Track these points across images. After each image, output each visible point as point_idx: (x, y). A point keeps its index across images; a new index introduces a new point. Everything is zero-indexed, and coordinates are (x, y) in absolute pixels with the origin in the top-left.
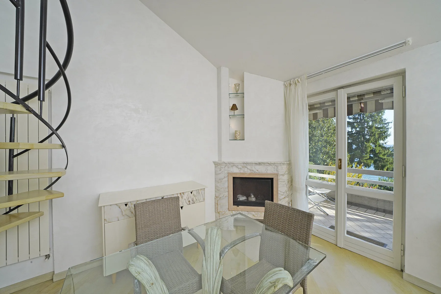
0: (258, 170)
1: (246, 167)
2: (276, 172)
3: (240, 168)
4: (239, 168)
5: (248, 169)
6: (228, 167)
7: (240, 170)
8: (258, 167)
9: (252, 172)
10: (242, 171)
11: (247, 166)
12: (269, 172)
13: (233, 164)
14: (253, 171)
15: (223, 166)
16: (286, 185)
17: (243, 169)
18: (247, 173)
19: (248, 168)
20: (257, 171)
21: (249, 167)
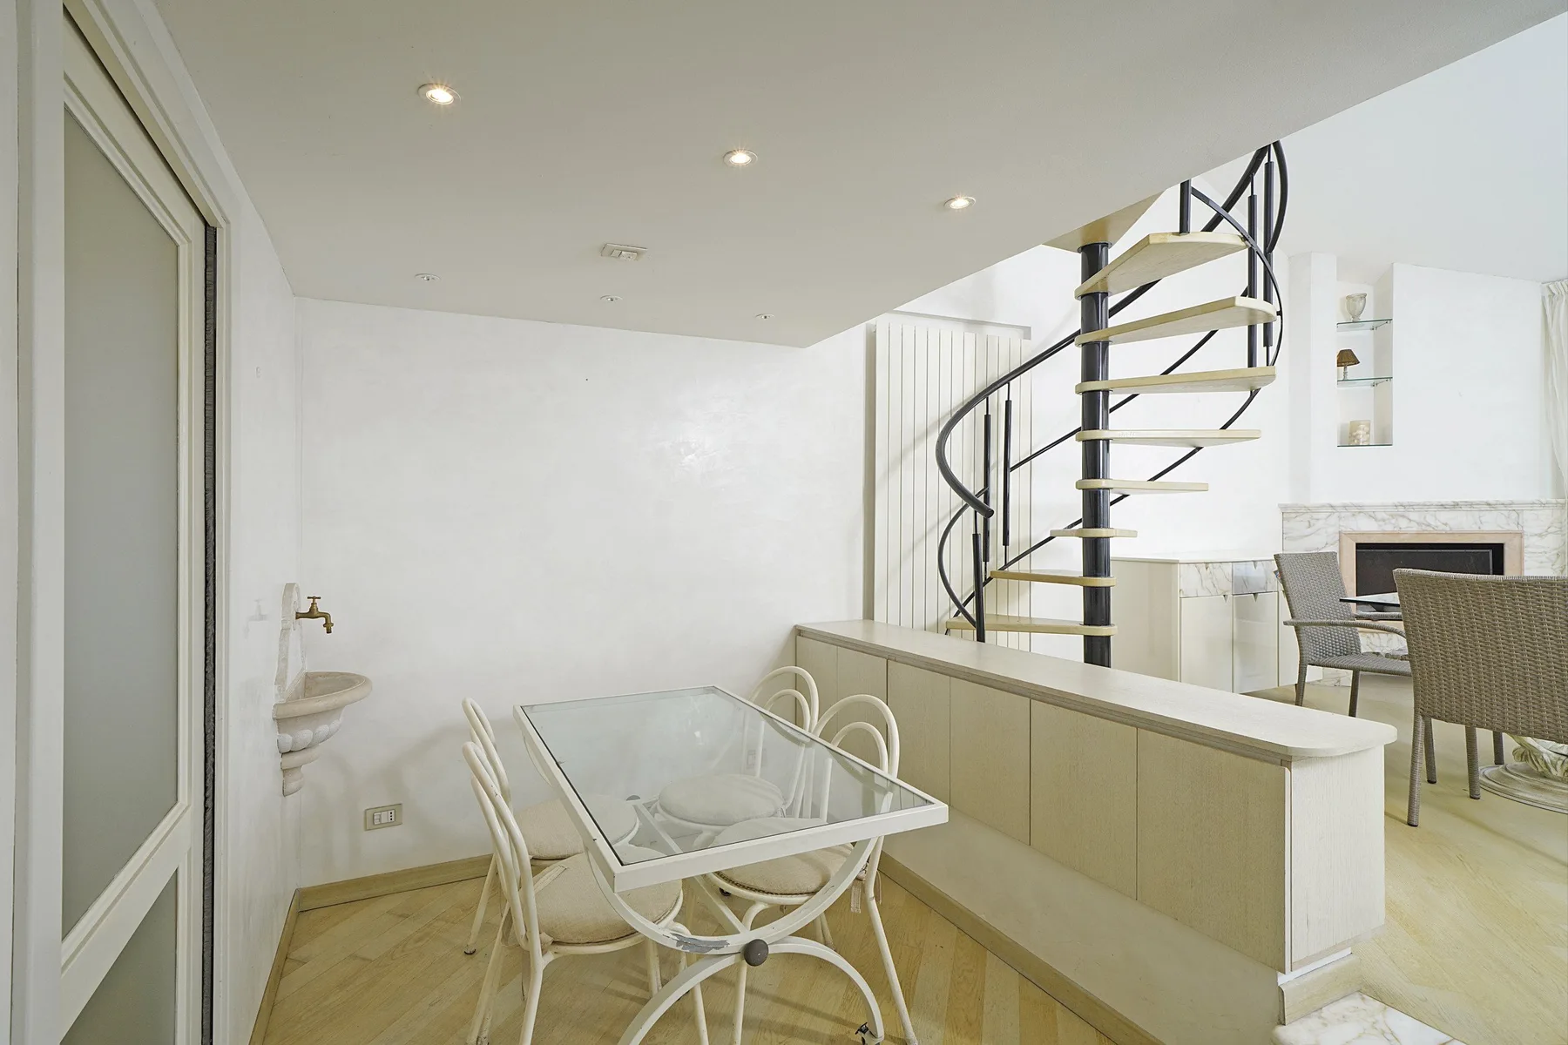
0: (1446, 524)
1: (1403, 516)
2: (1514, 528)
3: (1384, 520)
4: (1376, 520)
5: (1410, 520)
6: (1340, 518)
7: (1381, 523)
8: (1445, 516)
9: (1424, 527)
10: (1389, 528)
11: (1406, 514)
12: (1487, 528)
13: (1359, 510)
14: (1429, 525)
15: (1323, 515)
16: (1551, 564)
17: (1393, 521)
18: (1407, 530)
19: (1411, 518)
20: (1442, 527)
21: (1413, 516)
